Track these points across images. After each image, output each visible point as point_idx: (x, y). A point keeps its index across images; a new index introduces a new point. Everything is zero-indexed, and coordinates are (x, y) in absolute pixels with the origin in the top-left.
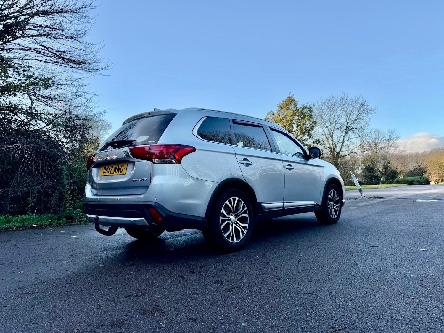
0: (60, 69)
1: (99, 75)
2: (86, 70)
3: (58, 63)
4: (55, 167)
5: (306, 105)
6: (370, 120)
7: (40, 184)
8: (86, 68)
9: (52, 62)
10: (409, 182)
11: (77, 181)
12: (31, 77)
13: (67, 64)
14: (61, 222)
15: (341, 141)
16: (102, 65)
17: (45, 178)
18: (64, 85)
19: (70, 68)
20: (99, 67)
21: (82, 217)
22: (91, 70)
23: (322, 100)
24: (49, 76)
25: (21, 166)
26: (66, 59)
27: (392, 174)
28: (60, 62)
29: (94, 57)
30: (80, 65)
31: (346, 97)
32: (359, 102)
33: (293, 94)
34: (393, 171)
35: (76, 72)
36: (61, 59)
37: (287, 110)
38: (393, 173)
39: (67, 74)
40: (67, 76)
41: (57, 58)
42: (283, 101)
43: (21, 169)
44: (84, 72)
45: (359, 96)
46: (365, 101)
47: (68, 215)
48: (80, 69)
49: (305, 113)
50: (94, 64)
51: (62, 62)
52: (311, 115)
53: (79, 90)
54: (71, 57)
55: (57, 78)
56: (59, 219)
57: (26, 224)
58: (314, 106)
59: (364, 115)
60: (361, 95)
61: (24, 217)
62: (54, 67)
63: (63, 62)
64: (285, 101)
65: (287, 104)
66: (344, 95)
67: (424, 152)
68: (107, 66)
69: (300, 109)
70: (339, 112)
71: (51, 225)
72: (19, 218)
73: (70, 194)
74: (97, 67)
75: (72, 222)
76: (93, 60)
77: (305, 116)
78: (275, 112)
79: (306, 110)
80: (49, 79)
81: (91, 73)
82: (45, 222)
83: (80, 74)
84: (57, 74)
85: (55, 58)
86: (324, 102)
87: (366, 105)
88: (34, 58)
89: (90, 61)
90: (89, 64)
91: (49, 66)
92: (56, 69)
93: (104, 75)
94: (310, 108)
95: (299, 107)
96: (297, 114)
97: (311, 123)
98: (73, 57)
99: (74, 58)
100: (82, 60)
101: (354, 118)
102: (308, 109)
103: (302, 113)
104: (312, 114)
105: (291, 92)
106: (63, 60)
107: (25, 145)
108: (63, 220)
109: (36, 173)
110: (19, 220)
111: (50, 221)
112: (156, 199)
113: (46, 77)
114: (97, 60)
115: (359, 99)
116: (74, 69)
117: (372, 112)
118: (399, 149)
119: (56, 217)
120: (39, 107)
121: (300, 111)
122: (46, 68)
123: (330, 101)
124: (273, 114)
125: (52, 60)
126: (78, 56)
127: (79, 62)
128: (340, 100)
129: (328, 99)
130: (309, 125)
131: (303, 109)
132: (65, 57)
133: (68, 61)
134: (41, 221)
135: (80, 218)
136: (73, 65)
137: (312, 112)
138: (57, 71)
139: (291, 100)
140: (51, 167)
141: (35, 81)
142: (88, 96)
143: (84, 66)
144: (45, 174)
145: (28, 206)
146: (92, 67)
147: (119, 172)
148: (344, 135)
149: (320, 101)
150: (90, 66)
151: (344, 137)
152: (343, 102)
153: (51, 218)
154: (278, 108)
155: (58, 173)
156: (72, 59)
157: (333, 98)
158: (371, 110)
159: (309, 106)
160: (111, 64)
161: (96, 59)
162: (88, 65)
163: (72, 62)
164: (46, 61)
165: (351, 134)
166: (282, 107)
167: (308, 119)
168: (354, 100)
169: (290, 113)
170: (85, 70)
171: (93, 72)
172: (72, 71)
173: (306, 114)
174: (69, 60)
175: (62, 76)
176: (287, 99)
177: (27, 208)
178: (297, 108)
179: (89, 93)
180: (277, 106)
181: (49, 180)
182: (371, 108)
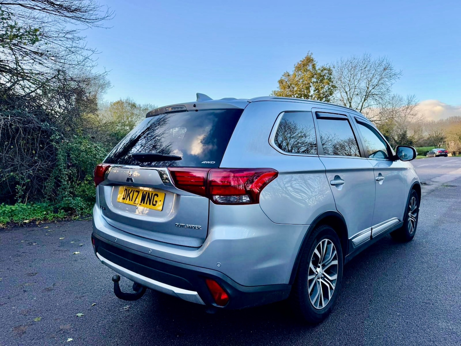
0: (50, 18)
1: (98, 27)
2: (82, 19)
3: (47, 10)
4: (48, 143)
5: (325, 66)
6: (392, 85)
7: (30, 166)
8: (81, 18)
9: (40, 8)
10: (424, 152)
11: (76, 163)
12: (12, 27)
13: (58, 12)
14: (58, 215)
15: (360, 108)
16: (101, 14)
17: (36, 158)
18: (55, 38)
19: (62, 17)
20: (97, 16)
21: (83, 207)
22: (87, 20)
23: (342, 61)
24: (37, 27)
25: (6, 143)
26: (56, 5)
27: (407, 143)
28: (49, 9)
29: (90, 4)
30: (74, 13)
31: (368, 59)
32: (383, 64)
33: (312, 53)
34: (409, 141)
35: (69, 22)
36: (51, 5)
37: (304, 71)
38: (409, 143)
39: (58, 24)
40: (59, 27)
41: (45, 4)
42: (301, 61)
43: (6, 146)
44: (79, 22)
45: (383, 58)
46: (389, 64)
47: (66, 206)
48: (74, 18)
49: (324, 75)
50: (91, 12)
51: (51, 9)
52: (330, 78)
53: (74, 45)
54: (63, 3)
55: (46, 29)
56: (56, 211)
57: (15, 218)
58: (334, 67)
59: (386, 80)
60: (385, 57)
61: (13, 208)
62: (43, 14)
63: (53, 9)
64: (303, 61)
65: (304, 65)
66: (367, 57)
67: (441, 120)
68: (107, 15)
69: (318, 71)
70: (359, 75)
71: (47, 220)
72: (7, 210)
73: (68, 181)
74: (95, 16)
75: (71, 214)
76: (89, 7)
77: (323, 79)
78: (291, 73)
79: (326, 71)
80: (36, 30)
81: (88, 24)
82: (38, 216)
83: (75, 25)
84: (46, 24)
85: (43, 3)
86: (344, 63)
87: (390, 68)
88: (16, 3)
89: (85, 8)
90: (85, 12)
91: (36, 13)
92: (45, 17)
93: (103, 27)
94: (329, 70)
95: (317, 68)
96: (315, 76)
97: (330, 87)
98: (65, 3)
99: (67, 4)
100: (76, 7)
101: (375, 83)
102: (328, 72)
103: (321, 76)
104: (332, 77)
105: (309, 51)
106: (52, 6)
107: (9, 118)
108: (61, 213)
109: (25, 152)
110: (6, 212)
111: (45, 214)
112: (219, 266)
113: (32, 28)
114: (94, 8)
115: (382, 61)
116: (66, 18)
117: (395, 77)
118: (417, 117)
119: (52, 208)
120: (27, 65)
121: (319, 73)
122: (32, 15)
123: (351, 62)
124: (289, 76)
125: (39, 5)
126: (72, 2)
127: (72, 9)
128: (361, 62)
129: (349, 60)
130: (327, 89)
131: (322, 71)
132: (55, 3)
133: (59, 8)
134: (33, 213)
135: (82, 209)
136: (66, 13)
137: (331, 74)
138: (46, 20)
139: (309, 60)
140: (43, 144)
141: (18, 33)
142: (85, 53)
143: (78, 14)
144: (36, 153)
145: (17, 195)
146: (89, 16)
147: (150, 204)
148: (363, 101)
149: (340, 62)
150: (86, 15)
151: (363, 103)
152: (365, 65)
153: (46, 209)
154: (294, 69)
155: (53, 152)
156: (64, 6)
157: (355, 59)
158: (395, 75)
159: (329, 68)
160: (112, 13)
161: (93, 6)
162: (83, 13)
163: (64, 9)
164: (32, 6)
165: (370, 101)
166: (298, 68)
167: (327, 82)
168: (378, 62)
169: (308, 74)
170: (80, 20)
171: (90, 23)
172: (65, 21)
173: (325, 77)
174: (61, 6)
175: (53, 27)
176: (304, 58)
177: (15, 198)
178: (315, 69)
179: (86, 48)
180: (294, 66)
181: (41, 161)
182: (395, 72)
